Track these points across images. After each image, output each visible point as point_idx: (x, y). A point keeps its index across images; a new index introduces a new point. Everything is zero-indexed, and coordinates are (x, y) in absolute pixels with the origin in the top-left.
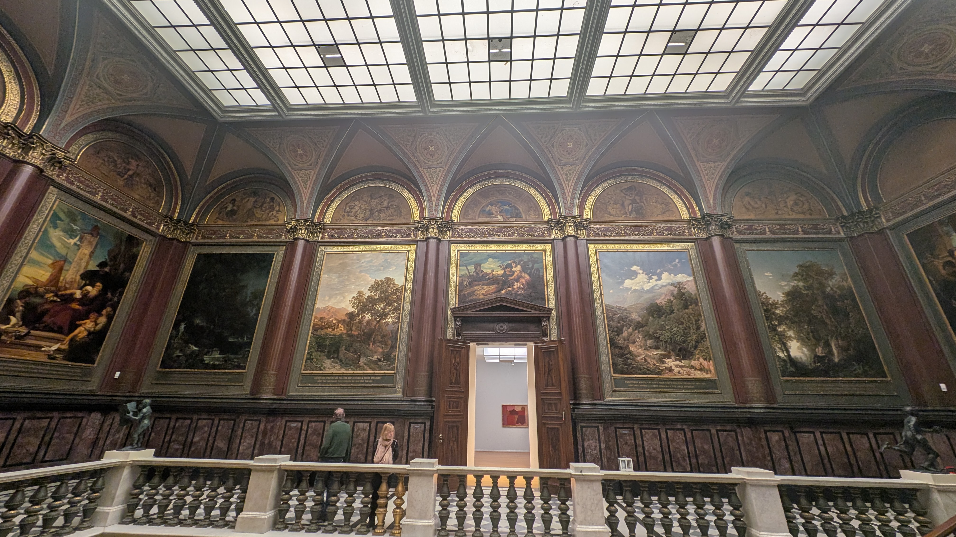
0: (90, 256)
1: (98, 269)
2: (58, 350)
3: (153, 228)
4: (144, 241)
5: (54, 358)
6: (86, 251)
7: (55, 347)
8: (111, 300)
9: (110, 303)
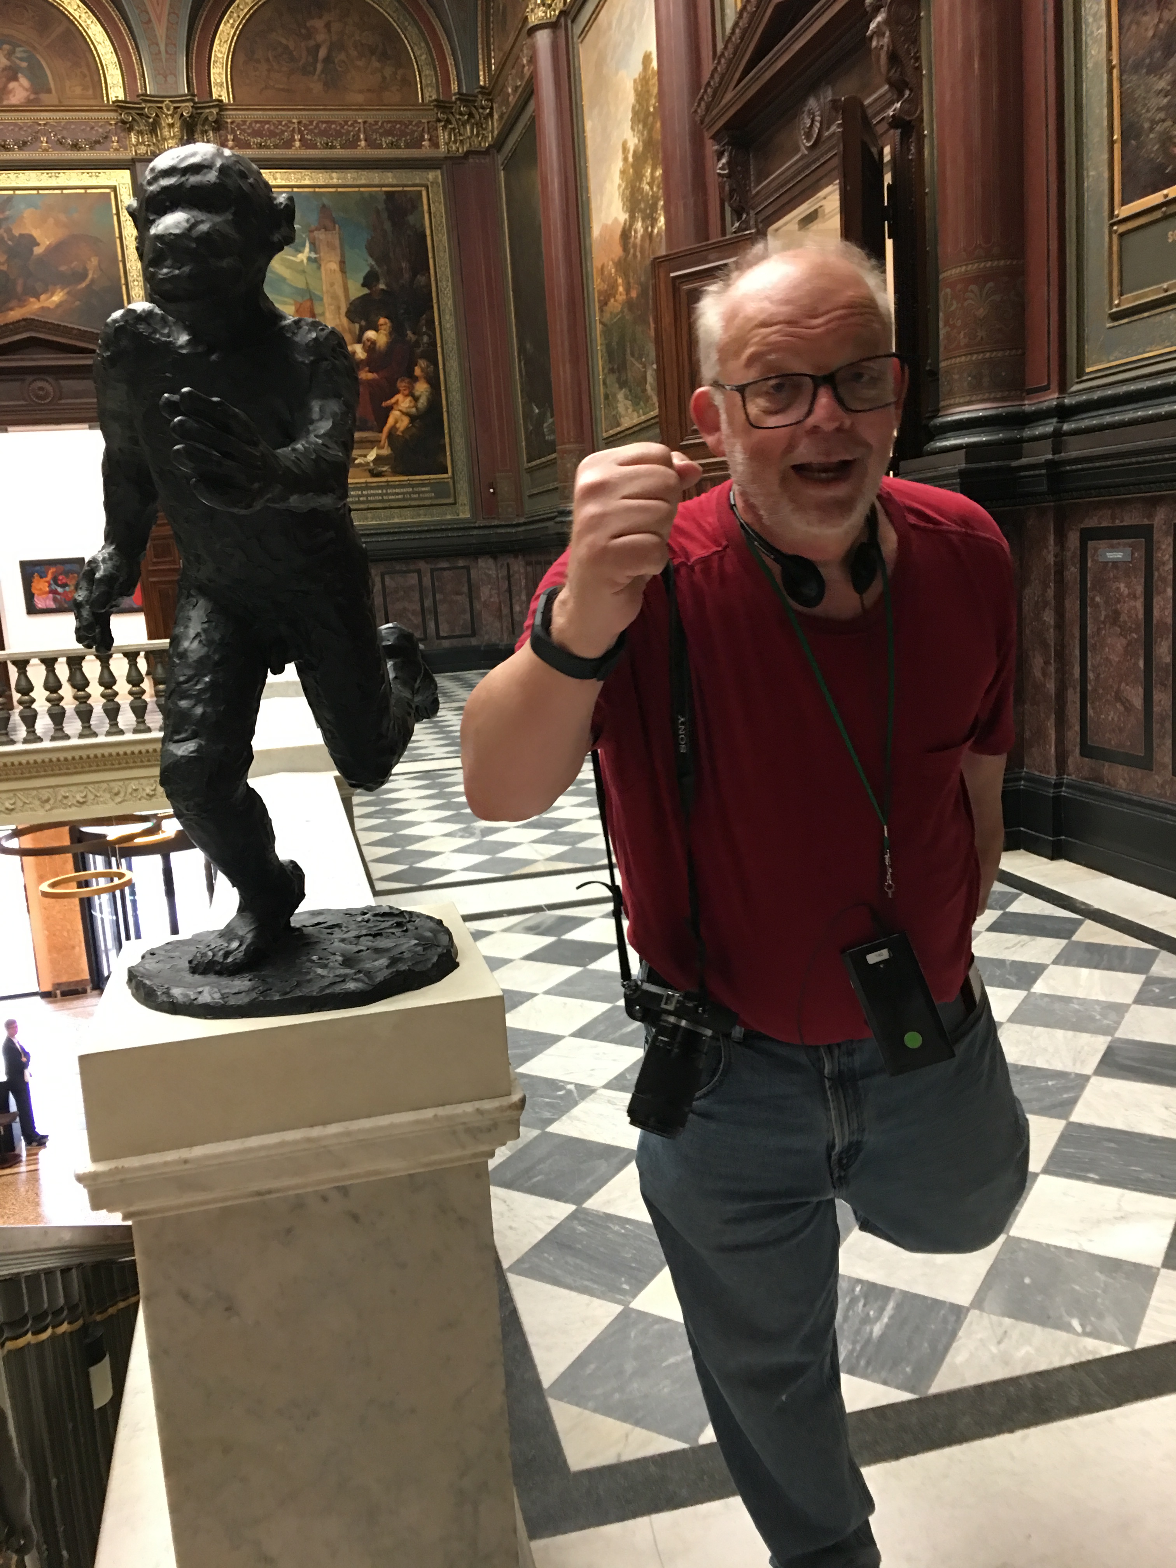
0: (343, 271)
1: (366, 291)
2: (378, 459)
3: (426, 150)
4: (420, 192)
5: (380, 474)
6: (332, 265)
7: (372, 456)
8: (417, 344)
9: (419, 351)
